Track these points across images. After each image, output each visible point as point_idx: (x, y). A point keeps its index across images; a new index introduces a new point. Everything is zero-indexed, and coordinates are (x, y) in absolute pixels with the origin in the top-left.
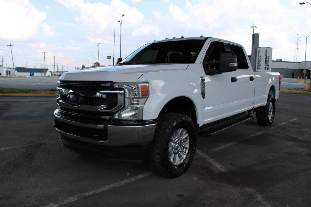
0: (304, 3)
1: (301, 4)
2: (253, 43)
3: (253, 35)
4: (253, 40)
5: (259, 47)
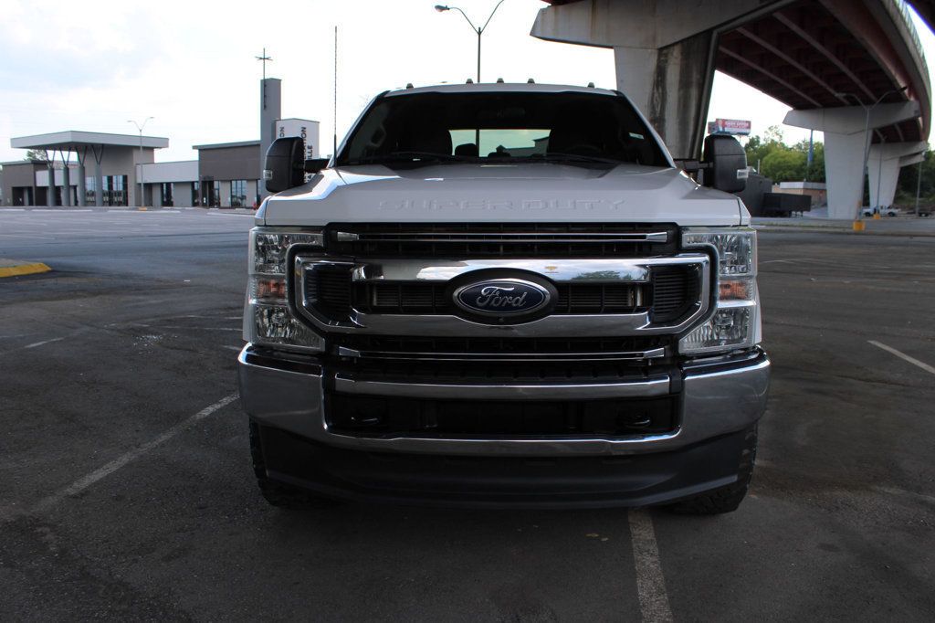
0: (447, 8)
1: (441, 8)
2: (265, 106)
3: (262, 81)
4: (265, 96)
5: (283, 117)
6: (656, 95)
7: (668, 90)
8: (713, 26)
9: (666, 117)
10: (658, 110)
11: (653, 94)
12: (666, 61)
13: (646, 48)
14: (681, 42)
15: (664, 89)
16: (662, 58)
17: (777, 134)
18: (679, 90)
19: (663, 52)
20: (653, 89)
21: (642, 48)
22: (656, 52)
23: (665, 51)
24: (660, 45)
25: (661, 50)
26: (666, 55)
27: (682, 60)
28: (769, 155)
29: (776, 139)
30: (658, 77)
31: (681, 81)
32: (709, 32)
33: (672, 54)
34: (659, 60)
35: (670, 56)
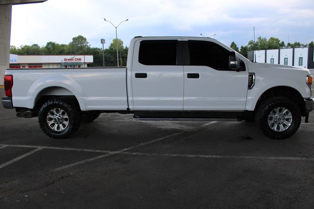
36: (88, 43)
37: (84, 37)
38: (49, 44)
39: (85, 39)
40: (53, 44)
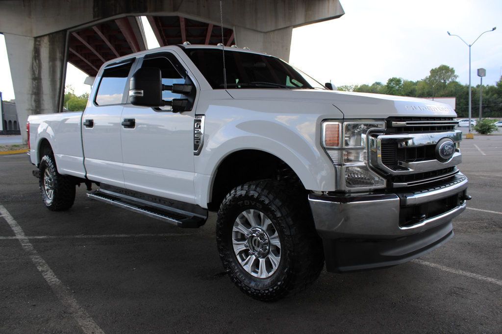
6: (35, 64)
7: (42, 62)
8: (67, 27)
9: (42, 77)
10: (37, 73)
11: (33, 63)
12: (40, 45)
13: (26, 36)
14: (49, 35)
15: (39, 60)
16: (37, 43)
17: (71, 89)
18: (49, 62)
19: (37, 39)
20: (33, 61)
21: (23, 36)
22: (33, 39)
23: (38, 39)
24: (36, 35)
25: (36, 38)
26: (39, 41)
27: (49, 45)
28: (70, 100)
29: (71, 92)
30: (35, 53)
31: (50, 57)
32: (65, 31)
33: (43, 41)
34: (35, 44)
35: (42, 42)
36: (456, 77)
37: (451, 67)
38: (391, 81)
39: (452, 71)
40: (398, 81)
